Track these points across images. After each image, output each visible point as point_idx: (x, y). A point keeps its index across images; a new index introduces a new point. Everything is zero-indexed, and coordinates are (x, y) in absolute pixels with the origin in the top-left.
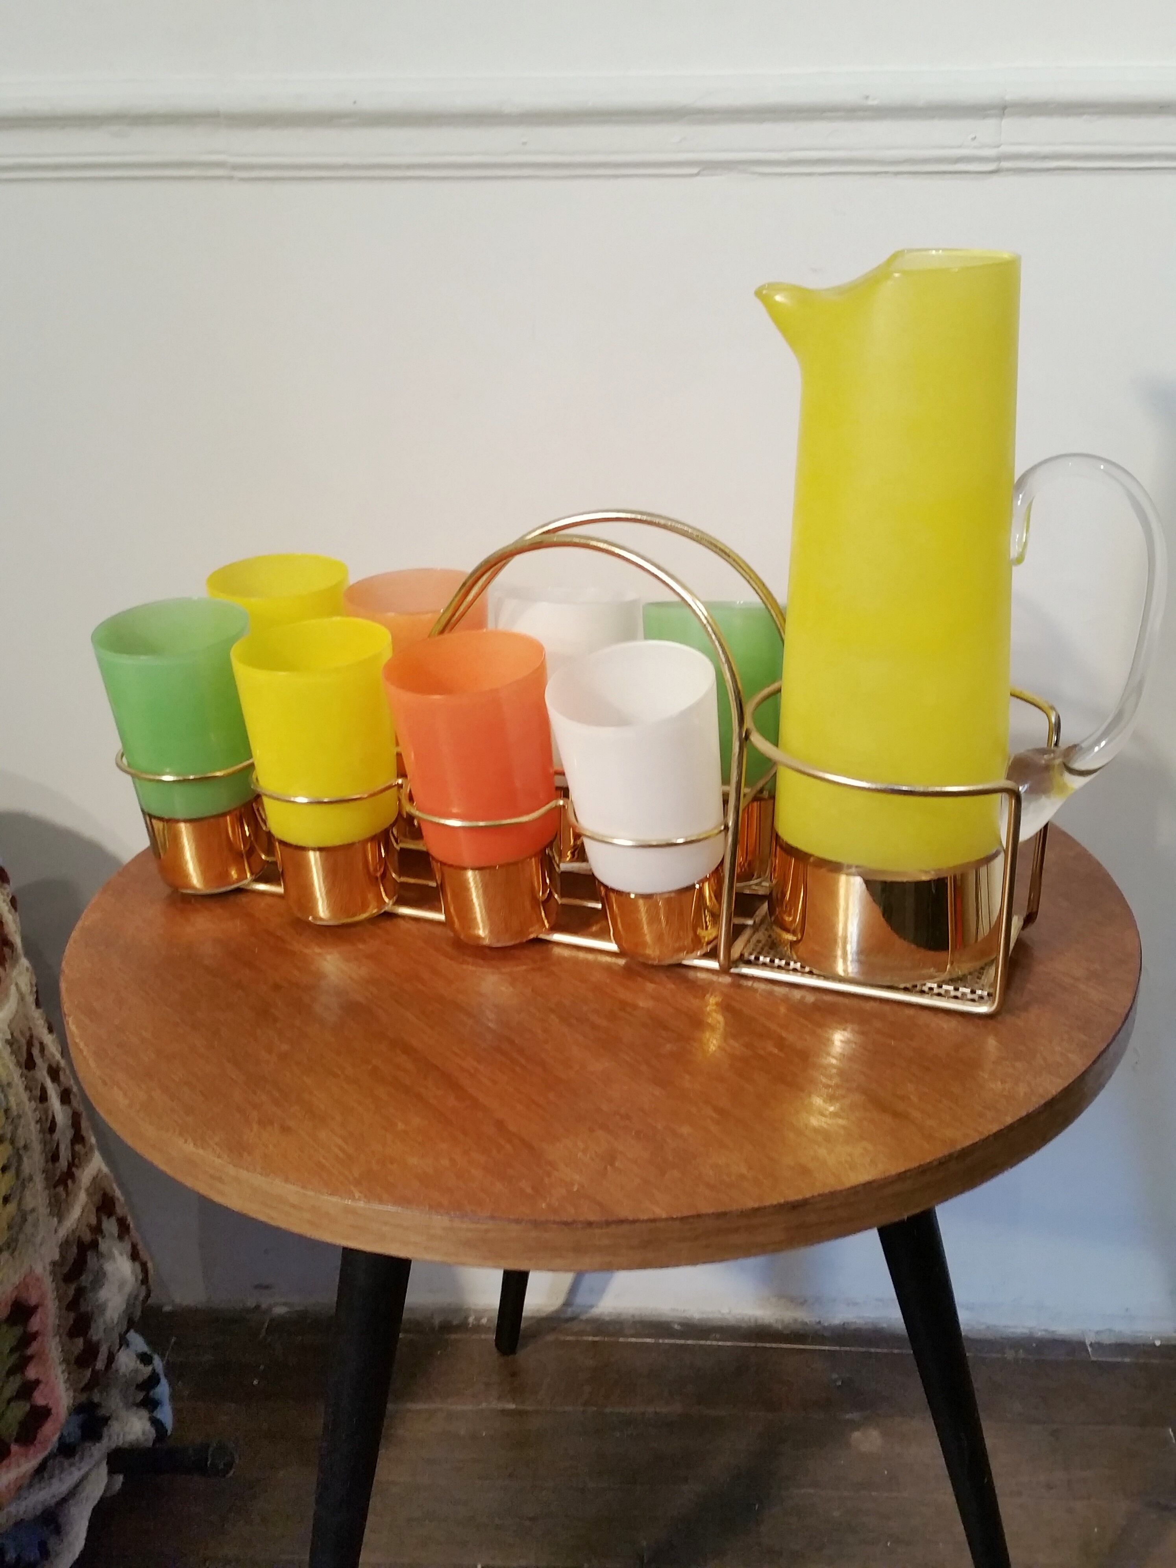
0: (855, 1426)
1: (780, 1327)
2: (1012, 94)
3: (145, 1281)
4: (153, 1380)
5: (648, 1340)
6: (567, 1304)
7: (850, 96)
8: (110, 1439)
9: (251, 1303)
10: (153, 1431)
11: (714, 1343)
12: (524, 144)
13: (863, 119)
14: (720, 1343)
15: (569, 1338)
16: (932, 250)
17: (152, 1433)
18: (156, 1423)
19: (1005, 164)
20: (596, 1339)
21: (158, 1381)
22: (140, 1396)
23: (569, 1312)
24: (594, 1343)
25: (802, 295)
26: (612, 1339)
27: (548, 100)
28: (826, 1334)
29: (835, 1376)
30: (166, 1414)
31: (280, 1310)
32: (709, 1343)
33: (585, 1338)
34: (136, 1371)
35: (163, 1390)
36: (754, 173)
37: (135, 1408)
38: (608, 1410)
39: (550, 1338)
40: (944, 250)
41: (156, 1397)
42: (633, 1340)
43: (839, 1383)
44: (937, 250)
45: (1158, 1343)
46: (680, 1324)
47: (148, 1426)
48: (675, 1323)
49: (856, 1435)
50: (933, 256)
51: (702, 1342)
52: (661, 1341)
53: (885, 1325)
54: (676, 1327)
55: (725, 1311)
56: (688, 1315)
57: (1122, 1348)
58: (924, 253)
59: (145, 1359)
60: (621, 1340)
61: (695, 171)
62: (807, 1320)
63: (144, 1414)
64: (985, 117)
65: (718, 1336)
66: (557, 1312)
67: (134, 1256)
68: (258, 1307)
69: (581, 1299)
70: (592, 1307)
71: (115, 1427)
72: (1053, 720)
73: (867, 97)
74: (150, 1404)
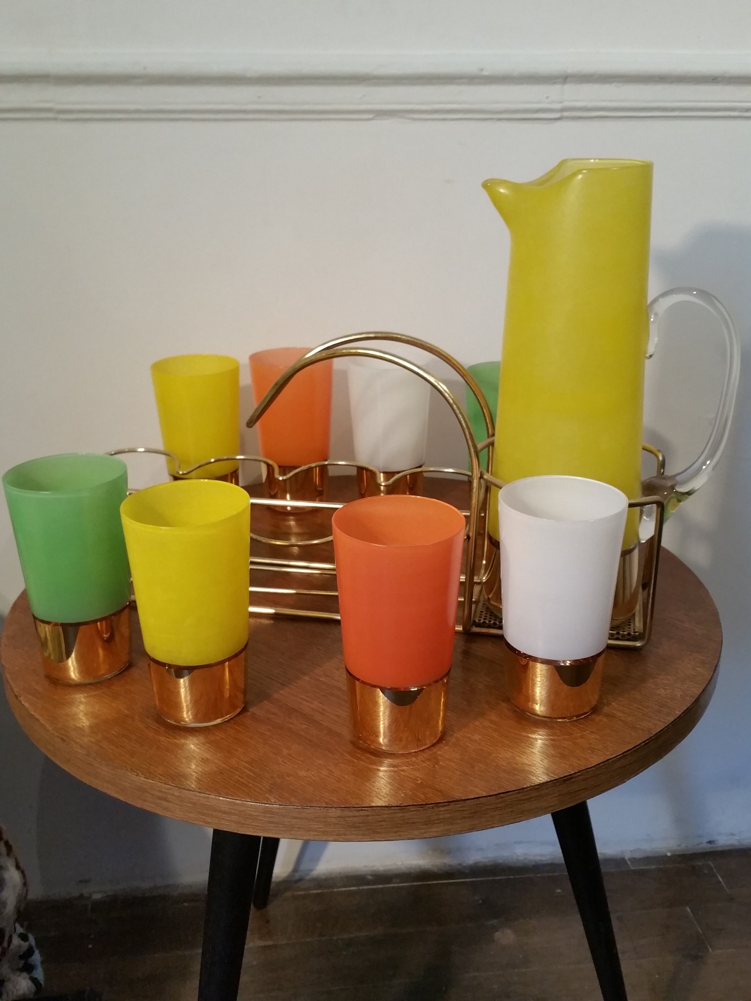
0: (495, 929)
1: (436, 870)
2: (571, 69)
3: (25, 884)
4: (30, 952)
5: (353, 888)
6: (295, 870)
7: (471, 68)
8: (8, 996)
9: (76, 894)
10: (34, 986)
11: (396, 885)
12: (259, 97)
13: (479, 84)
14: (400, 885)
15: (300, 893)
16: (592, 159)
17: (33, 988)
18: (34, 980)
19: (566, 114)
20: (319, 891)
21: (33, 952)
22: (21, 963)
23: (297, 876)
24: (318, 894)
25: (515, 187)
26: (329, 890)
27: (277, 69)
28: (467, 871)
29: (477, 898)
30: (39, 974)
31: (97, 896)
32: (392, 885)
33: (311, 892)
34: (20, 946)
35: (37, 958)
36: (409, 119)
37: (19, 972)
38: (335, 938)
39: (288, 894)
40: (599, 159)
41: (32, 963)
42: (344, 889)
43: (481, 902)
44: (595, 159)
45: (669, 854)
46: (372, 875)
47: (30, 983)
48: (367, 875)
49: (498, 935)
50: (592, 163)
51: (388, 886)
52: (361, 888)
53: (501, 861)
54: (370, 877)
55: (399, 863)
56: (375, 869)
57: (648, 860)
58: (587, 161)
59: (24, 937)
60: (335, 890)
61: (371, 116)
62: (451, 863)
63: (25, 974)
64: (554, 83)
65: (398, 881)
66: (288, 877)
67: (18, 867)
68: (81, 896)
69: (304, 866)
70: (311, 870)
71: (9, 986)
72: (661, 458)
73: (482, 70)
74: (28, 968)
